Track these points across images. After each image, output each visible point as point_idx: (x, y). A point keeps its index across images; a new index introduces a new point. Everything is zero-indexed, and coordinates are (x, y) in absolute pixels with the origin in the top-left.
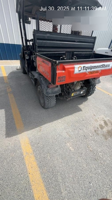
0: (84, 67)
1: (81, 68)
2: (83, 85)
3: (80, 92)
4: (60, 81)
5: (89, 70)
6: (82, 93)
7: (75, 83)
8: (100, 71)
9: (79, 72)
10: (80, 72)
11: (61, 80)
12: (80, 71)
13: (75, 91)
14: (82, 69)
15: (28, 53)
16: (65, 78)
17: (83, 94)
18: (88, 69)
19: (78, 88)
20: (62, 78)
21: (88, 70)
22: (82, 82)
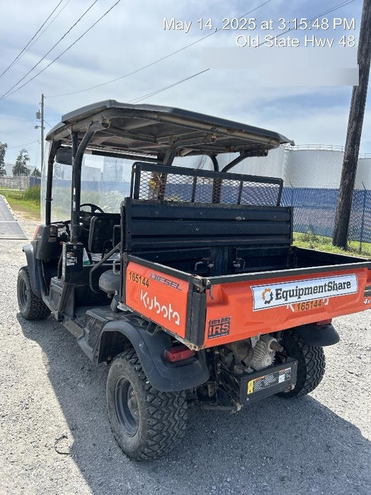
0: (279, 292)
1: (271, 295)
2: (281, 350)
3: (277, 376)
4: (214, 333)
5: (295, 299)
6: (282, 379)
7: (254, 345)
8: (326, 300)
9: (267, 305)
10: (270, 305)
11: (217, 332)
12: (269, 302)
13: (256, 373)
14: (274, 296)
15: (75, 247)
16: (229, 323)
17: (287, 382)
18: (290, 296)
19: (267, 361)
20: (221, 325)
21: (290, 300)
22: (274, 340)
